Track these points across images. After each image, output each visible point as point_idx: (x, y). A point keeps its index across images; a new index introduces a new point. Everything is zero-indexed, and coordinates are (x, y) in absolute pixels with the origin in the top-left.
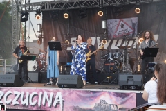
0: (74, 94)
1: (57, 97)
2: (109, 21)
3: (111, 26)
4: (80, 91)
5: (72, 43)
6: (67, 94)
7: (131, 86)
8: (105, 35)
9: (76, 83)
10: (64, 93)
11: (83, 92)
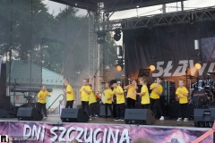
0: (143, 131)
1: (123, 135)
2: (204, 40)
3: (206, 46)
4: (148, 128)
5: (158, 68)
6: (134, 131)
7: (208, 122)
8: (199, 57)
9: (144, 118)
10: (131, 130)
11: (152, 129)
